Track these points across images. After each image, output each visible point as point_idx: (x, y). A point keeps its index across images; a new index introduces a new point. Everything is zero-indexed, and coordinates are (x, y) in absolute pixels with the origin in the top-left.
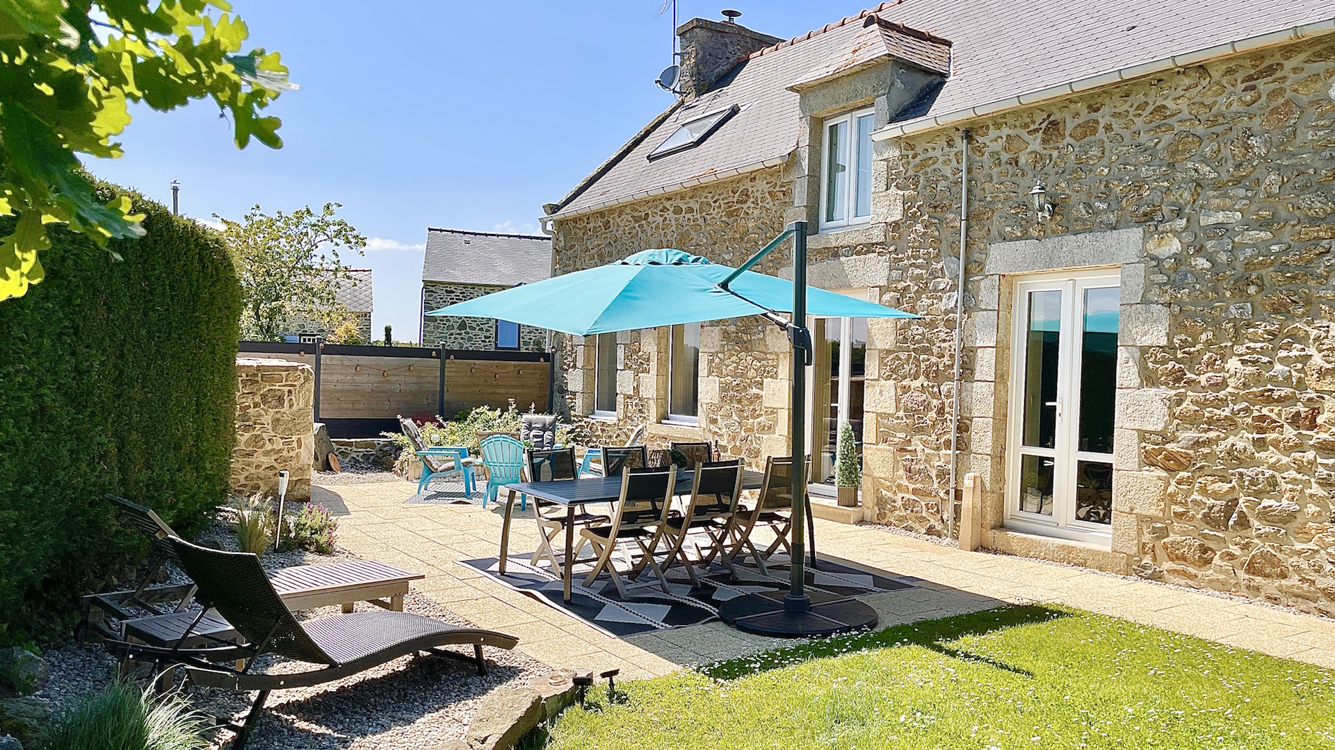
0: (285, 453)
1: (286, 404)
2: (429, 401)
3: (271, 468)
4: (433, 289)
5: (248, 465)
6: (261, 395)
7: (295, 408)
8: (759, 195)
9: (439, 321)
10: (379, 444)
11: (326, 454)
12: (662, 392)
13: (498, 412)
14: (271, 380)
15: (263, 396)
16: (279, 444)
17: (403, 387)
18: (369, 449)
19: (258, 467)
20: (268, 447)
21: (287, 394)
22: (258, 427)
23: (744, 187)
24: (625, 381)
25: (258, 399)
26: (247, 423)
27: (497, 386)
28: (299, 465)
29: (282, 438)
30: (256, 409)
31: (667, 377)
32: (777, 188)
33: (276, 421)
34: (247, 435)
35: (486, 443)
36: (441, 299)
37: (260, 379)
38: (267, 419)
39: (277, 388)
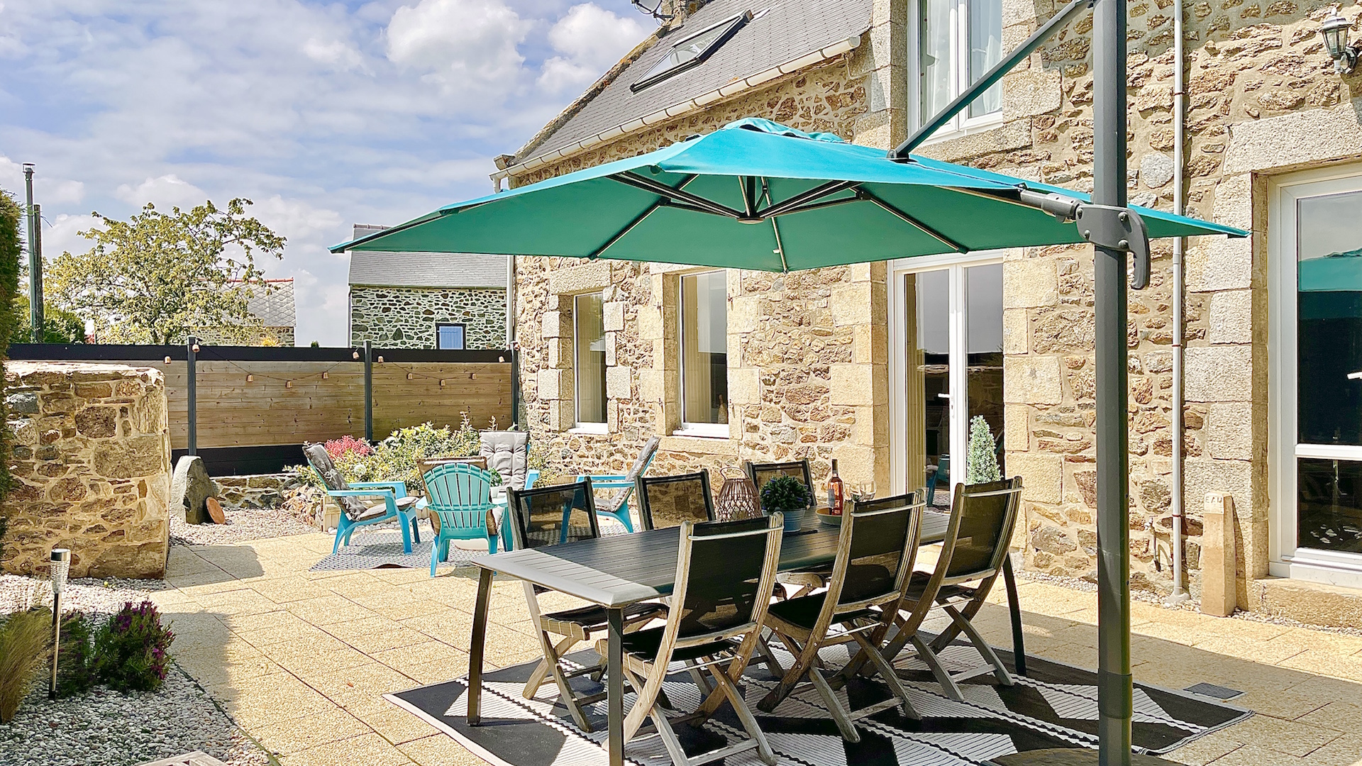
0: (119, 505)
1: (118, 430)
2: (351, 419)
3: (98, 529)
4: (362, 293)
5: (58, 527)
6: (77, 417)
7: (134, 434)
8: (812, 104)
9: (369, 331)
10: (283, 480)
11: (202, 499)
12: (672, 394)
13: (445, 432)
14: (93, 394)
15: (79, 420)
16: (108, 492)
17: (315, 402)
18: (268, 489)
19: (74, 528)
20: (91, 497)
21: (119, 414)
22: (72, 467)
23: (788, 96)
24: (618, 381)
25: (70, 424)
26: (53, 462)
27: (442, 395)
28: (144, 522)
29: (112, 483)
30: (68, 440)
31: (678, 372)
32: (841, 91)
33: (102, 457)
34: (53, 481)
35: (433, 476)
36: (372, 304)
37: (72, 393)
38: (87, 454)
39: (102, 404)
